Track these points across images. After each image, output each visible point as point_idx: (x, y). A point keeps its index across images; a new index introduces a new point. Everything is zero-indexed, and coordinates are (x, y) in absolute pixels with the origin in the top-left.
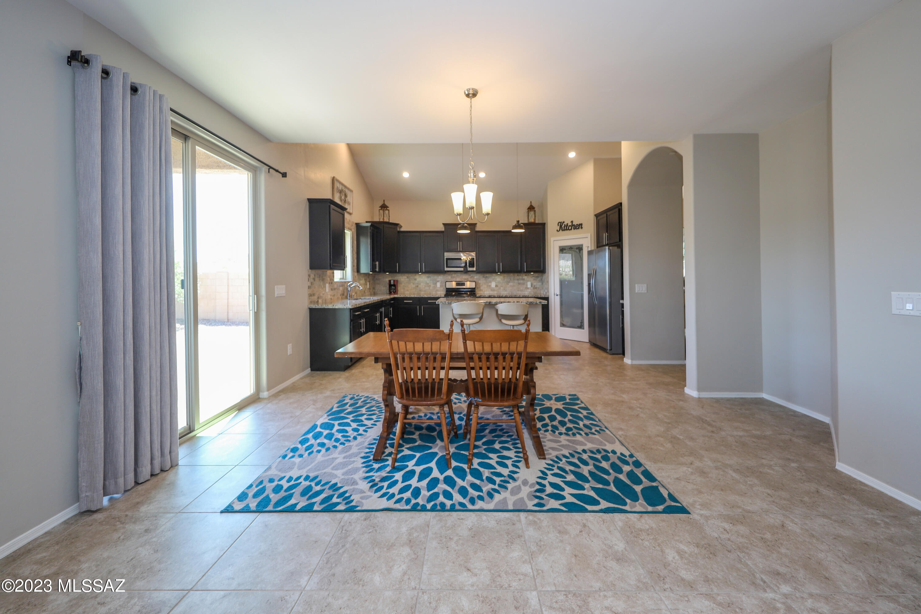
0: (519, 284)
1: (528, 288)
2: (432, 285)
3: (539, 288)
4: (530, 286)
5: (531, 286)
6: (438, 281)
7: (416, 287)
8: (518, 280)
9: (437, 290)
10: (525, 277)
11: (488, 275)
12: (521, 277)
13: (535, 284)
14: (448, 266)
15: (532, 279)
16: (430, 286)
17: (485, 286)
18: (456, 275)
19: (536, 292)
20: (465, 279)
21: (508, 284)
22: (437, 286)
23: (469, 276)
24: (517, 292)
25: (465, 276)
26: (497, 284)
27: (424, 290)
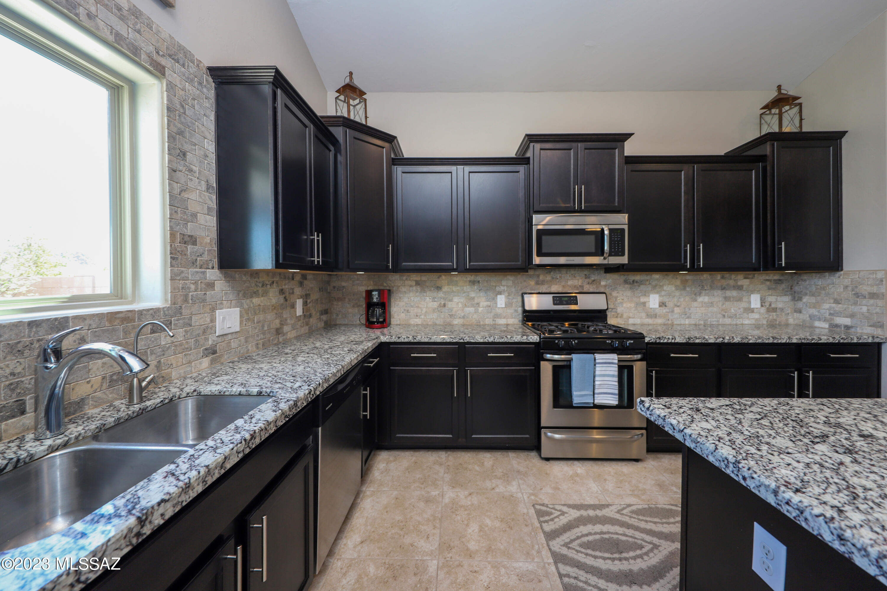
0: (727, 299)
1: (752, 311)
2: (483, 303)
3: (782, 310)
4: (759, 306)
5: (762, 306)
6: (500, 293)
7: (440, 306)
8: (723, 288)
9: (497, 316)
10: (745, 282)
11: (638, 277)
12: (732, 282)
13: (771, 299)
14: (544, 250)
15: (762, 287)
16: (478, 304)
17: (629, 305)
18: (548, 278)
19: (776, 320)
20: (575, 286)
21: (696, 300)
22: (496, 303)
23: (589, 278)
24: (721, 320)
25: (578, 278)
26: (665, 299)
27: (463, 314)
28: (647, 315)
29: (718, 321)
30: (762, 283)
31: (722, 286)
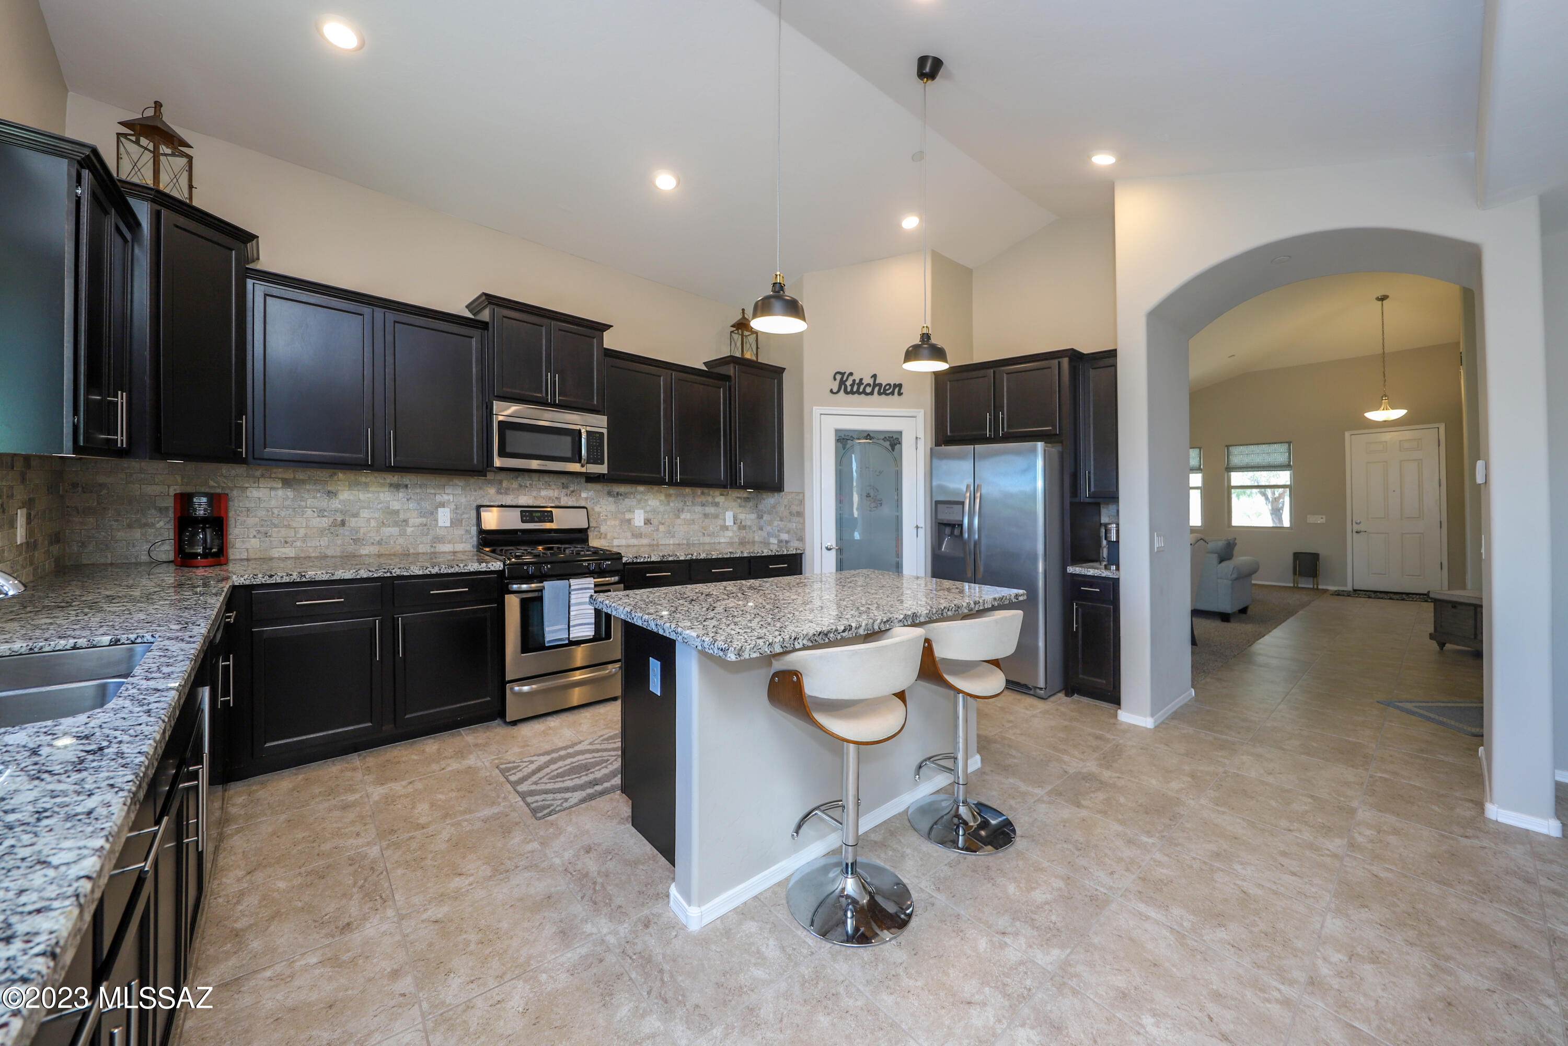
0: (706, 515)
1: (727, 528)
2: (415, 520)
3: (750, 527)
4: (732, 524)
5: (734, 523)
6: (442, 505)
8: (703, 505)
9: (438, 539)
10: (720, 499)
11: (622, 489)
12: (710, 499)
13: (741, 516)
14: (506, 450)
15: (734, 504)
16: (406, 521)
17: (613, 523)
18: (515, 485)
19: (745, 538)
20: (550, 498)
21: (679, 517)
22: (437, 520)
23: (567, 488)
24: (701, 539)
25: (553, 487)
26: (651, 516)
27: (378, 538)
28: (633, 535)
29: (699, 540)
30: (735, 501)
31: (702, 502)
